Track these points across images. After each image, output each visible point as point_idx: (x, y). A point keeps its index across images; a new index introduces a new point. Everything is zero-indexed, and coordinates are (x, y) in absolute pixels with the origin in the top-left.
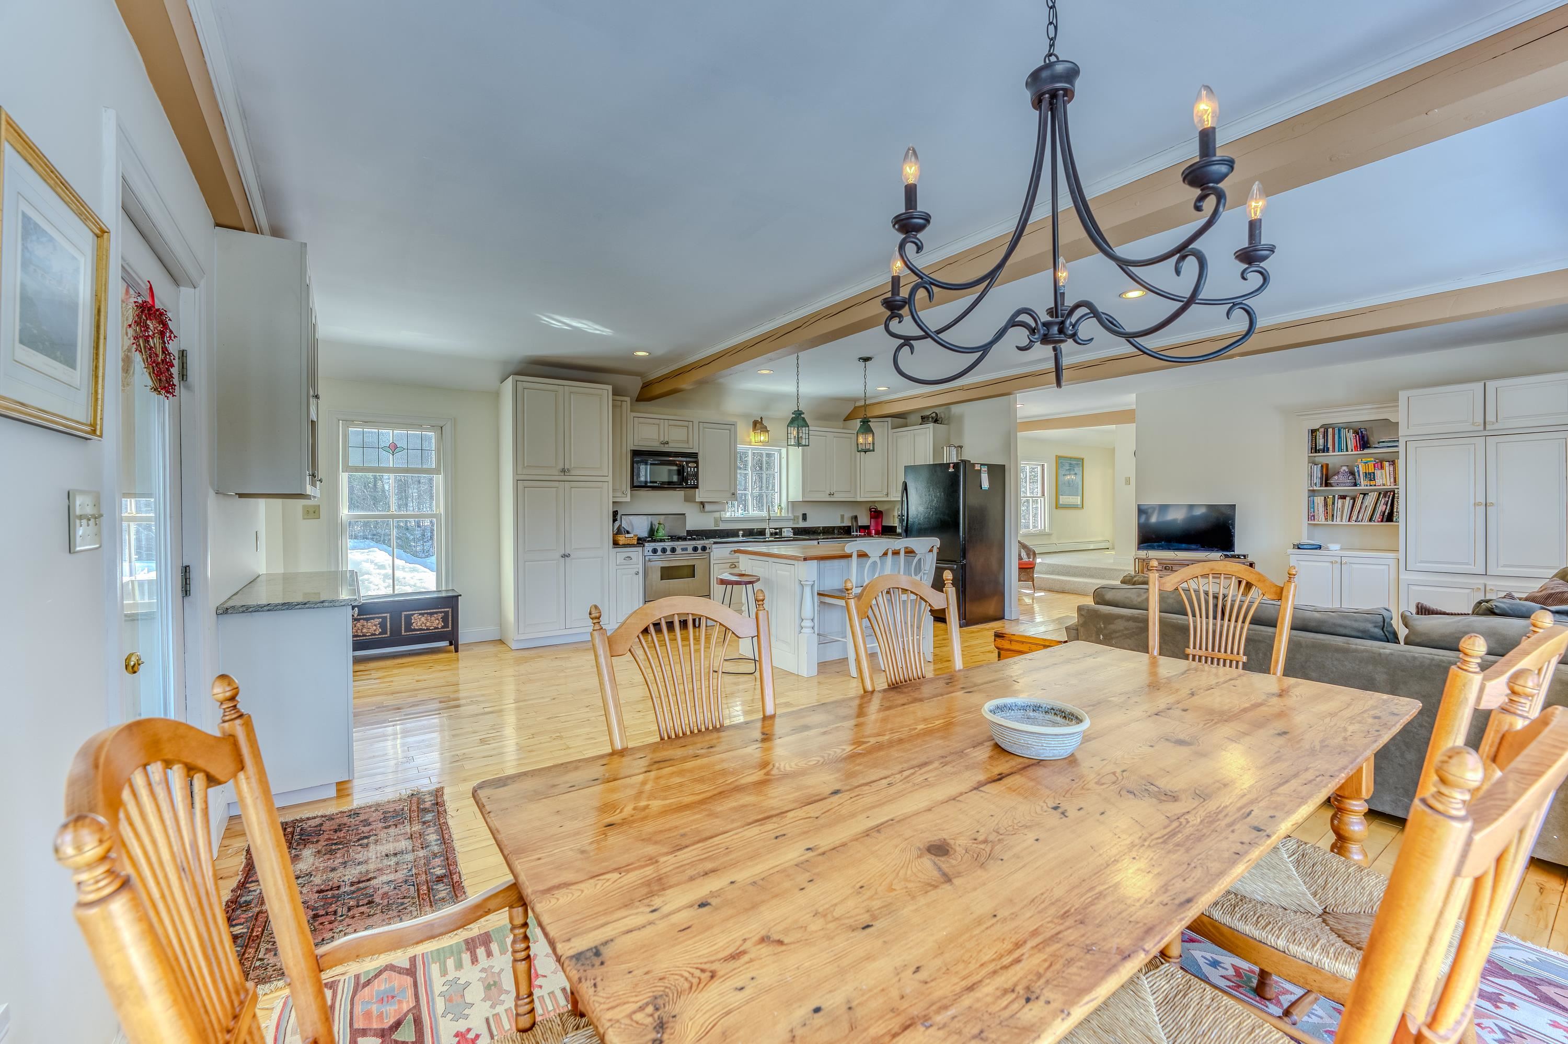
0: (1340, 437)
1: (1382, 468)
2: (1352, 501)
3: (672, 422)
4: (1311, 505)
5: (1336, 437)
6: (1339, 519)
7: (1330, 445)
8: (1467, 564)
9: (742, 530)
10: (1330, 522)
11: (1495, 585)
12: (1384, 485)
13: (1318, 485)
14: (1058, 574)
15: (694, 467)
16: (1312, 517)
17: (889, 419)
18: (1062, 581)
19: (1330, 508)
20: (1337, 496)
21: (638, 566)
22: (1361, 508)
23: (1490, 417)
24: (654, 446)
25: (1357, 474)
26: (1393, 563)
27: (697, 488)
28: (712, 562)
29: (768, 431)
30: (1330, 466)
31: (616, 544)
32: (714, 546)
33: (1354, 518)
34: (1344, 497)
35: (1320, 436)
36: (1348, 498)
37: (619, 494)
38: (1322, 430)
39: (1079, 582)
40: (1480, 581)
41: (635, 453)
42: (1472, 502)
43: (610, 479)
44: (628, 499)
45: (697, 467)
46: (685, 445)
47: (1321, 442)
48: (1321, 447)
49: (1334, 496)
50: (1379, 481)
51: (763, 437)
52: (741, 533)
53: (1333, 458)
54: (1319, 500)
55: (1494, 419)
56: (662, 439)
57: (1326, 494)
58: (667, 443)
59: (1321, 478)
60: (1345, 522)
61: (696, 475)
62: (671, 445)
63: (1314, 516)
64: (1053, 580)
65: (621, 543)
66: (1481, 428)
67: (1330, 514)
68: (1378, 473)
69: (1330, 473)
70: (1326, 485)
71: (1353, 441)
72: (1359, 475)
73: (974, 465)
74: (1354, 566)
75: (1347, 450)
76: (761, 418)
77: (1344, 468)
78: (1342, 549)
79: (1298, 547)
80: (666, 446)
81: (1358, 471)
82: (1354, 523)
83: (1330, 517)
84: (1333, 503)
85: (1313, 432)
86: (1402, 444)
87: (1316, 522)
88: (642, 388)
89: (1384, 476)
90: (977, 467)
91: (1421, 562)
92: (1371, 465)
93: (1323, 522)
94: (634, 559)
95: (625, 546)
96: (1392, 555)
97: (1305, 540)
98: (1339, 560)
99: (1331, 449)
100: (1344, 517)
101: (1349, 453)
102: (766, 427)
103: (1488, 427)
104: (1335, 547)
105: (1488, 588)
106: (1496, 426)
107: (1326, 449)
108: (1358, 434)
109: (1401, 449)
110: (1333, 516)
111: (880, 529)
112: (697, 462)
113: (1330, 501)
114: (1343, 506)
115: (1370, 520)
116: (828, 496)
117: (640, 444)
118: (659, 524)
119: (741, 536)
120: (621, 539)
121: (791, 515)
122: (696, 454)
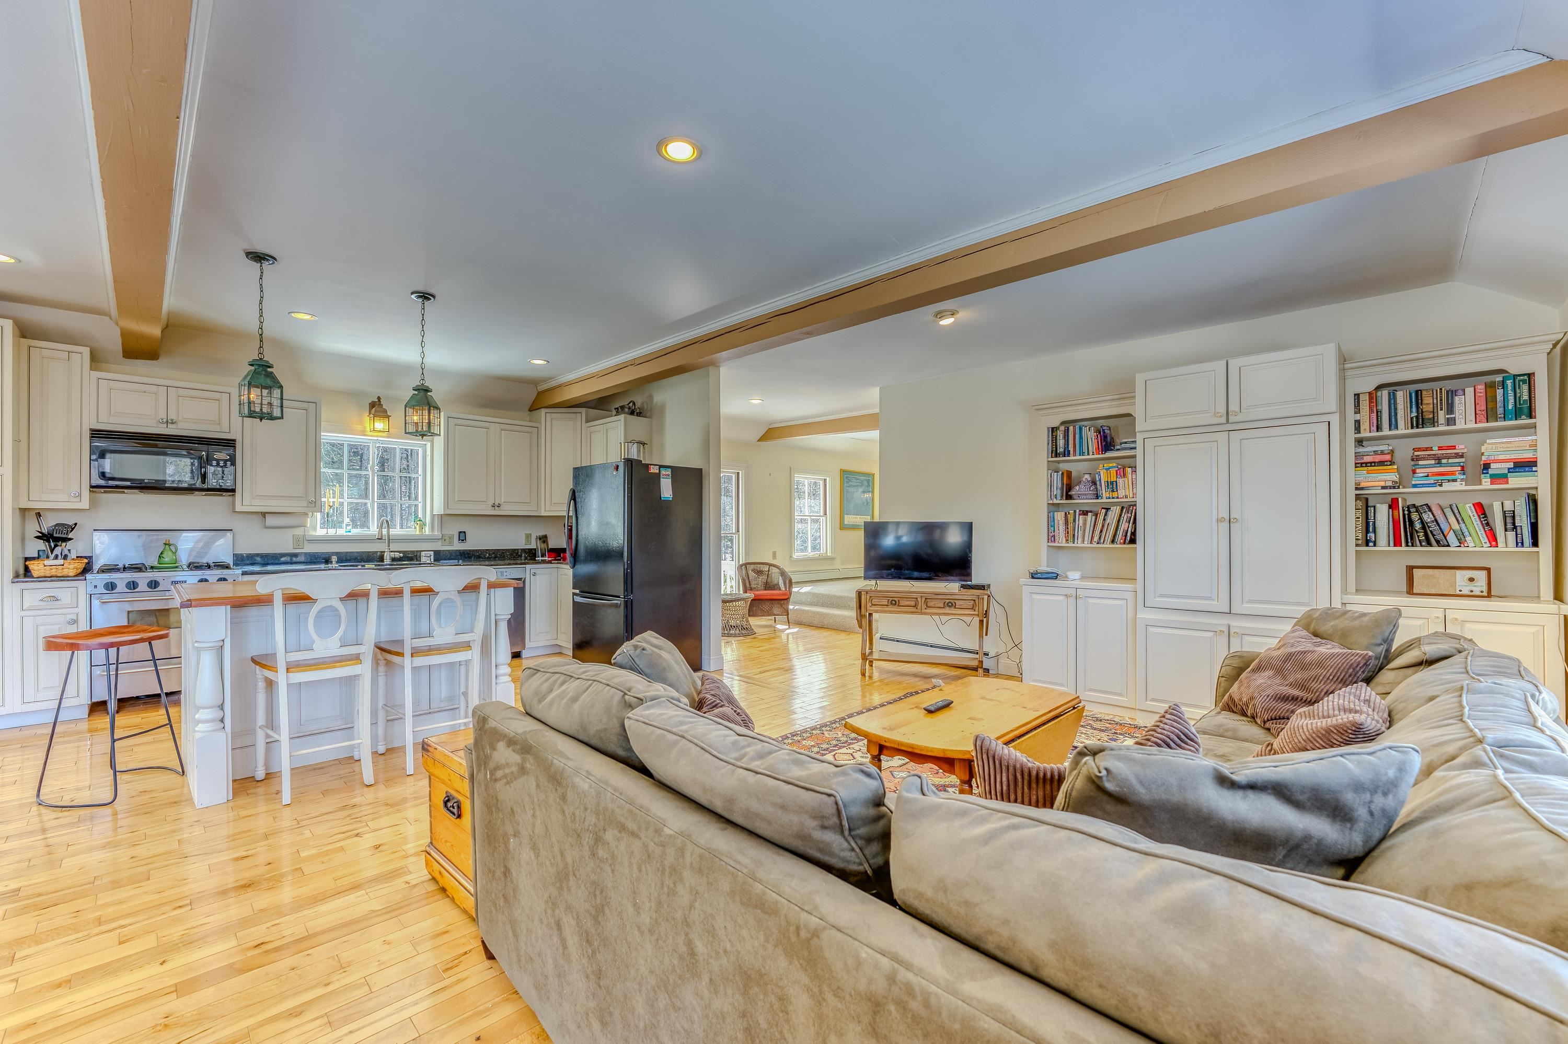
0: (1081, 438)
1: (1124, 475)
2: (1094, 517)
3: (184, 392)
4: (1051, 522)
5: (1077, 436)
6: (1080, 540)
7: (1071, 448)
8: (1210, 599)
9: (337, 554)
10: (1071, 545)
11: (1241, 627)
12: (1126, 497)
13: (1059, 497)
14: (823, 605)
15: (229, 460)
16: (1052, 538)
17: (583, 410)
18: (821, 614)
19: (1070, 526)
20: (1078, 511)
21: (76, 610)
22: (1103, 526)
23: (1234, 407)
24: (144, 425)
25: (1098, 483)
26: (1129, 596)
27: (237, 492)
29: (388, 417)
30: (1073, 474)
33: (1096, 539)
34: (1085, 513)
35: (1060, 435)
36: (1090, 514)
37: (62, 497)
38: (1062, 428)
39: (838, 616)
40: (1222, 621)
41: (96, 434)
42: (1215, 517)
43: (6, 470)
44: (84, 505)
45: (236, 460)
46: (217, 428)
47: (1061, 442)
48: (1062, 450)
49: (1075, 512)
50: (1121, 493)
51: (380, 425)
52: (334, 559)
53: (1077, 465)
54: (1059, 516)
55: (1237, 409)
56: (162, 416)
57: (1066, 510)
58: (174, 422)
59: (1062, 489)
60: (1086, 544)
61: (232, 475)
62: (180, 425)
63: (1054, 536)
64: (814, 612)
65: (35, 574)
66: (1224, 420)
67: (1071, 536)
68: (1121, 481)
69: (1074, 481)
70: (1069, 497)
71: (1095, 441)
72: (1101, 485)
73: (647, 466)
74: (1091, 601)
75: (1088, 454)
76: (379, 398)
77: (1087, 476)
78: (1083, 578)
79: (1033, 576)
80: (173, 426)
81: (1100, 480)
82: (1095, 545)
83: (1071, 539)
84: (1074, 520)
85: (1054, 430)
86: (1139, 445)
87: (1056, 544)
89: (1126, 485)
90: (654, 470)
91: (1161, 596)
92: (1113, 471)
93: (1064, 544)
94: (63, 600)
95: (44, 578)
96: (1129, 586)
97: (1044, 568)
98: (1073, 592)
99: (1072, 452)
100: (1086, 538)
101: (1091, 457)
102: (385, 411)
103: (1231, 419)
104: (1074, 575)
105: (1232, 632)
106: (1240, 418)
107: (1066, 453)
108: (1100, 433)
109: (1139, 452)
110: (1074, 535)
113: (1071, 518)
114: (1085, 524)
115: (1113, 541)
116: (491, 508)
117: (112, 420)
118: (165, 544)
119: (334, 562)
120: (36, 568)
121: (436, 534)
122: (234, 440)
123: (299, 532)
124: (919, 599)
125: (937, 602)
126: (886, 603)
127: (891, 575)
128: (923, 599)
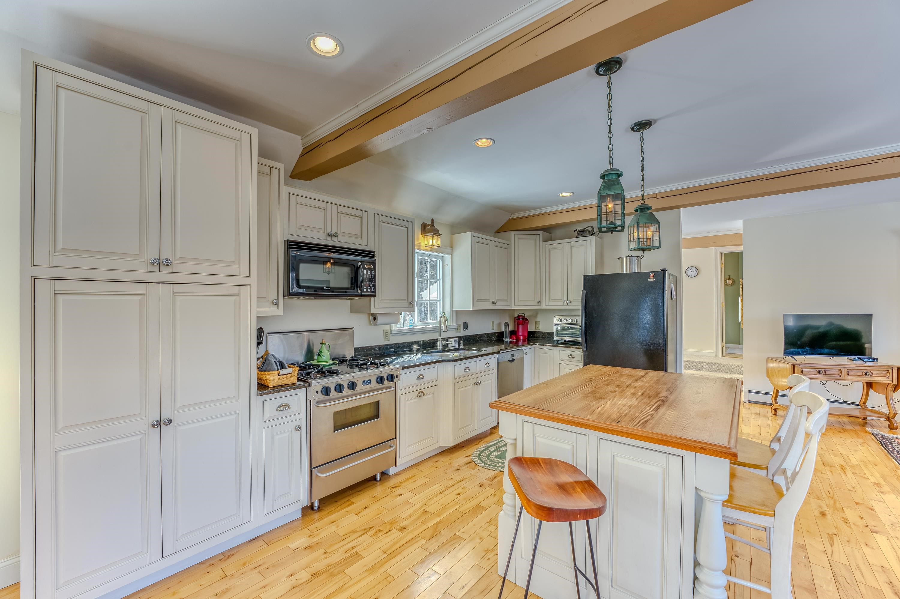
3: (341, 209)
9: (417, 343)
15: (371, 270)
17: (541, 233)
21: (299, 417)
24: (319, 238)
27: (374, 296)
28: (399, 392)
29: (440, 235)
31: (262, 386)
32: (402, 372)
37: (267, 305)
41: (292, 245)
43: (253, 281)
44: (280, 312)
45: (374, 269)
46: (359, 241)
51: (431, 242)
56: (329, 230)
58: (336, 235)
61: (373, 279)
62: (340, 238)
65: (271, 384)
76: (433, 220)
80: (334, 239)
88: (302, 156)
94: (294, 408)
95: (277, 388)
102: (437, 231)
111: (527, 335)
112: (374, 263)
116: (491, 305)
117: (299, 232)
118: (322, 344)
119: (415, 351)
120: (272, 378)
121: (454, 325)
122: (374, 252)
123: (387, 327)
124: (842, 370)
125: (856, 371)
126: (815, 373)
127: (806, 352)
128: (846, 370)
